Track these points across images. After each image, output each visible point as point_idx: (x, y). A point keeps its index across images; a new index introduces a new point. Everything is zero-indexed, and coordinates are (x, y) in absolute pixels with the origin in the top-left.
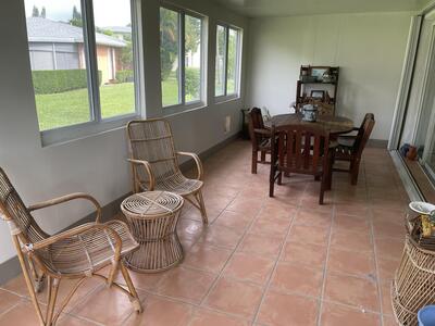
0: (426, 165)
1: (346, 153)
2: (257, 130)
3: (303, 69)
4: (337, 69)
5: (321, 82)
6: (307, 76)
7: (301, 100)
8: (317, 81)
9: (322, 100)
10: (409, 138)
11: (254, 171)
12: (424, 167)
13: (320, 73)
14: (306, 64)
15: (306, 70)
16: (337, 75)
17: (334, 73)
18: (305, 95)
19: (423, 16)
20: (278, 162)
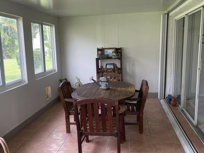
0: (184, 110)
1: (133, 110)
2: (66, 100)
3: (99, 50)
4: (120, 49)
5: (111, 58)
6: (102, 54)
7: (100, 71)
8: (108, 58)
9: (114, 70)
10: (170, 91)
11: (68, 131)
12: (182, 111)
13: (110, 52)
14: (100, 47)
15: (101, 51)
16: (121, 53)
17: (119, 52)
18: (102, 67)
19: (168, 14)
20: (82, 128)
